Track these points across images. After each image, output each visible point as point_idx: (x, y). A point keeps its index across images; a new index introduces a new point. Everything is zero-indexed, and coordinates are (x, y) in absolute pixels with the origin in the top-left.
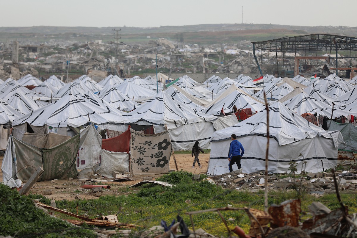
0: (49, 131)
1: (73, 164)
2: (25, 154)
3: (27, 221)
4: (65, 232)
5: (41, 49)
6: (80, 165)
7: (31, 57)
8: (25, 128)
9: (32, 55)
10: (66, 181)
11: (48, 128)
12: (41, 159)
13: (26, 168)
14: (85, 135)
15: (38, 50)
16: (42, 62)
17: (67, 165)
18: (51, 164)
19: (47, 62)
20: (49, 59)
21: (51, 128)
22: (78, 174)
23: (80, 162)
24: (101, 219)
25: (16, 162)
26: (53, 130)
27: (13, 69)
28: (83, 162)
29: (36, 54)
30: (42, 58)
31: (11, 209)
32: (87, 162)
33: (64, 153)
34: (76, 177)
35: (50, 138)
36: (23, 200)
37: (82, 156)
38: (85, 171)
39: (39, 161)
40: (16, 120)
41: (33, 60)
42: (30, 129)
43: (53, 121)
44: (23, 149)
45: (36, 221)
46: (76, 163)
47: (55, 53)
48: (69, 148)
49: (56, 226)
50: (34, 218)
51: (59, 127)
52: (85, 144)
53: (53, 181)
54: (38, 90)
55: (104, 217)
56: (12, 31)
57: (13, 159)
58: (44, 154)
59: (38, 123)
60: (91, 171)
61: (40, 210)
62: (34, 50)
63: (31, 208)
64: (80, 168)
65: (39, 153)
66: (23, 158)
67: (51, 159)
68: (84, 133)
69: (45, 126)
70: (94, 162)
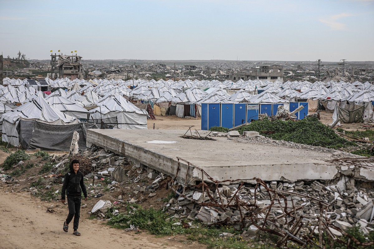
0: (355, 103)
1: (362, 117)
2: (342, 113)
3: (331, 139)
4: (345, 144)
5: (367, 70)
6: (365, 118)
7: (363, 74)
8: (346, 102)
9: (363, 73)
10: (358, 124)
11: (355, 102)
12: (348, 115)
13: (342, 118)
14: (367, 106)
15: (366, 71)
16: (367, 75)
17: (359, 117)
18: (352, 117)
19: (369, 76)
20: (370, 74)
21: (356, 102)
22: (363, 121)
23: (364, 116)
24: (362, 139)
25: (338, 116)
26: (357, 103)
27: (352, 78)
28: (366, 116)
29: (365, 72)
30: (367, 74)
31: (325, 134)
32: (367, 116)
33: (358, 113)
34: (363, 122)
35: (355, 106)
36: (330, 130)
37: (365, 114)
38: (366, 120)
39: (348, 116)
40: (343, 99)
41: (363, 75)
42: (348, 103)
43: (357, 100)
44: (341, 110)
45: (335, 139)
46: (363, 117)
47: (372, 72)
48: (360, 111)
49: (342, 141)
50: (334, 137)
51: (360, 102)
52: (367, 109)
53: (353, 123)
54: (358, 87)
55: (363, 138)
56: (357, 63)
57: (337, 114)
58: (350, 113)
59: (351, 100)
60: (369, 120)
61: (337, 134)
62: (364, 71)
63: (333, 134)
64: (364, 118)
65: (348, 112)
66: (341, 114)
67: (353, 115)
68: (367, 105)
69: (354, 101)
70: (370, 117)
